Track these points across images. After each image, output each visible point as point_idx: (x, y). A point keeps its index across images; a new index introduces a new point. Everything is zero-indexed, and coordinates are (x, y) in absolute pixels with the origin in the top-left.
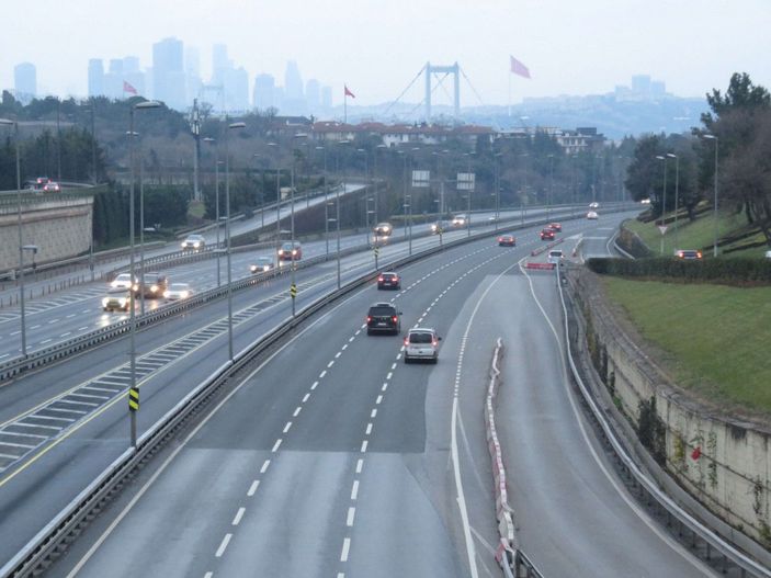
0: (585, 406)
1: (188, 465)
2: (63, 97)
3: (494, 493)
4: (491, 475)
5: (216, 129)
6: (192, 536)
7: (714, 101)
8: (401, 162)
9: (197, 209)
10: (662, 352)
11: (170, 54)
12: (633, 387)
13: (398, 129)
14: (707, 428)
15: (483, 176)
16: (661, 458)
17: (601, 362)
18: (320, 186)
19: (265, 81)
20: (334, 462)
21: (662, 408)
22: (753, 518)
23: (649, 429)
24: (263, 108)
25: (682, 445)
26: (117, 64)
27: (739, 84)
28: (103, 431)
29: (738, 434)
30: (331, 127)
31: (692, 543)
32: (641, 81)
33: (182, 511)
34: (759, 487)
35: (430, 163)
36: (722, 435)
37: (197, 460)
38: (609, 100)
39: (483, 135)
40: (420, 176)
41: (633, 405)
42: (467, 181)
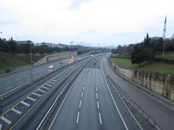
0: (110, 66)
1: (85, 69)
2: (75, 45)
3: (105, 72)
4: (105, 70)
5: (85, 48)
6: (86, 74)
7: (118, 46)
8: (97, 50)
9: (84, 53)
10: (116, 63)
11: (82, 42)
12: (114, 65)
13: (96, 48)
14: (119, 68)
15: (102, 51)
16: (116, 70)
17: (111, 63)
18: (92, 51)
19: (88, 44)
20: (94, 69)
21: (116, 66)
22: (123, 74)
23: (115, 68)
24: (88, 46)
25: (117, 69)
26: (78, 43)
27: (119, 45)
28: (80, 67)
29: (122, 68)
30: (92, 48)
31: (118, 75)
32: (112, 45)
33: (85, 72)
34: (123, 72)
35: (99, 50)
36: (120, 68)
37: (86, 69)
38: (110, 46)
39: (102, 48)
40: (98, 51)
41: (114, 66)
42: (101, 51)
